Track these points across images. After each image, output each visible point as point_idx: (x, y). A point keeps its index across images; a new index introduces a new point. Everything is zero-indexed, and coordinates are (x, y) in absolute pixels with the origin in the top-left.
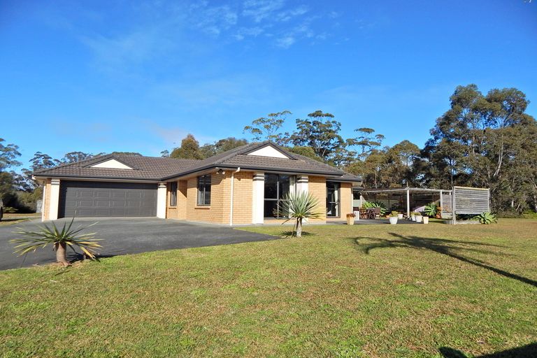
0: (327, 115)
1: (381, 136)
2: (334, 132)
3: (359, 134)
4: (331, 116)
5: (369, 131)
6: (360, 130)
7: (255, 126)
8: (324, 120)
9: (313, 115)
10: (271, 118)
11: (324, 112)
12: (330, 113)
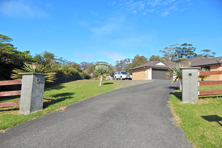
0: (189, 45)
1: (214, 53)
2: (193, 52)
3: (203, 52)
4: (191, 45)
5: (207, 51)
6: (204, 50)
7: (164, 50)
8: (187, 47)
9: (183, 45)
10: (170, 47)
11: (188, 44)
12: (190, 44)
